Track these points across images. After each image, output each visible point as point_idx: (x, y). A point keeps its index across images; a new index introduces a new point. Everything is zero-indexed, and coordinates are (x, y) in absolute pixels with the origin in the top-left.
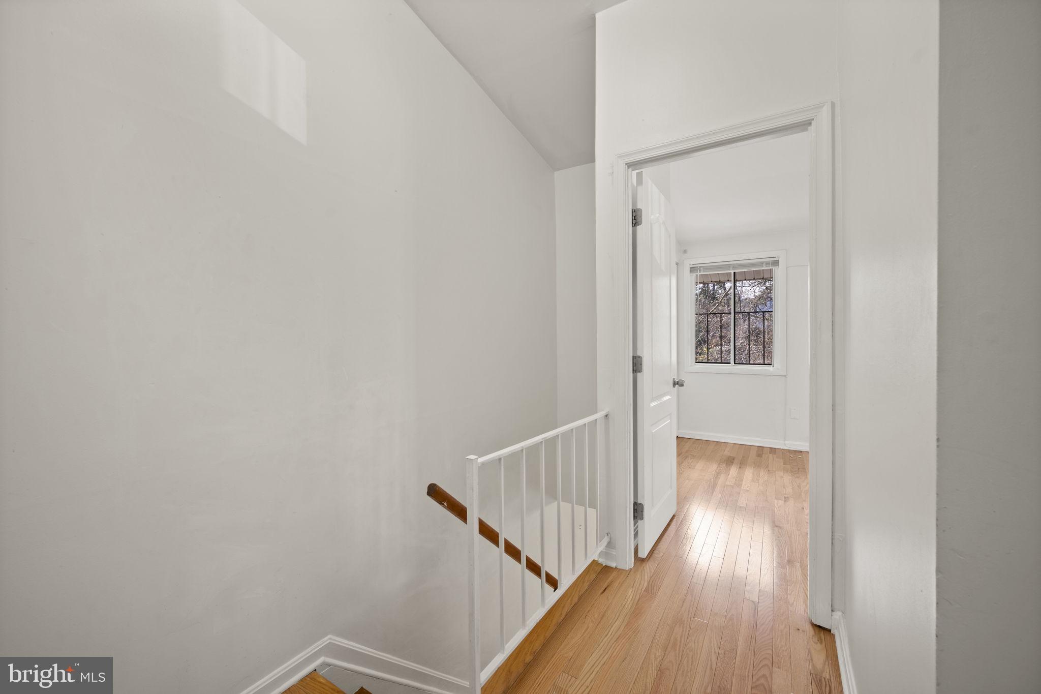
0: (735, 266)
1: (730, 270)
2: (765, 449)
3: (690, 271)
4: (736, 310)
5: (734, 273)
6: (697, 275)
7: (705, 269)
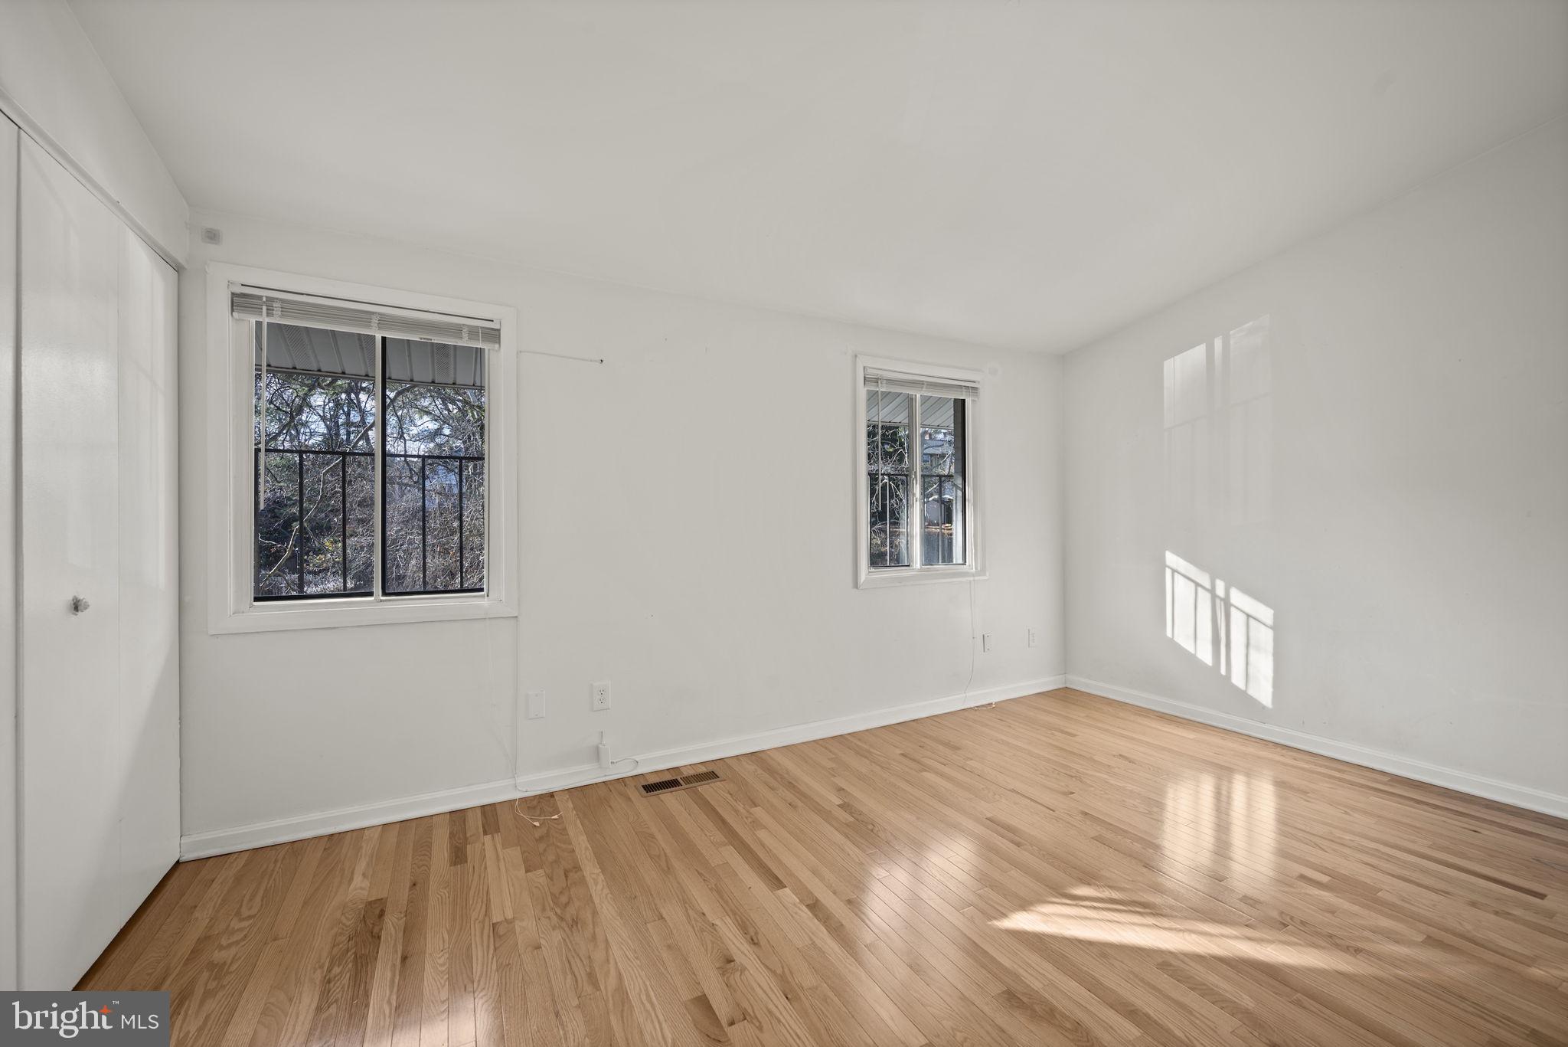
0: (385, 321)
1: (369, 326)
2: (470, 814)
3: (233, 306)
4: (388, 447)
5: (384, 339)
6: (259, 324)
7: (288, 307)
